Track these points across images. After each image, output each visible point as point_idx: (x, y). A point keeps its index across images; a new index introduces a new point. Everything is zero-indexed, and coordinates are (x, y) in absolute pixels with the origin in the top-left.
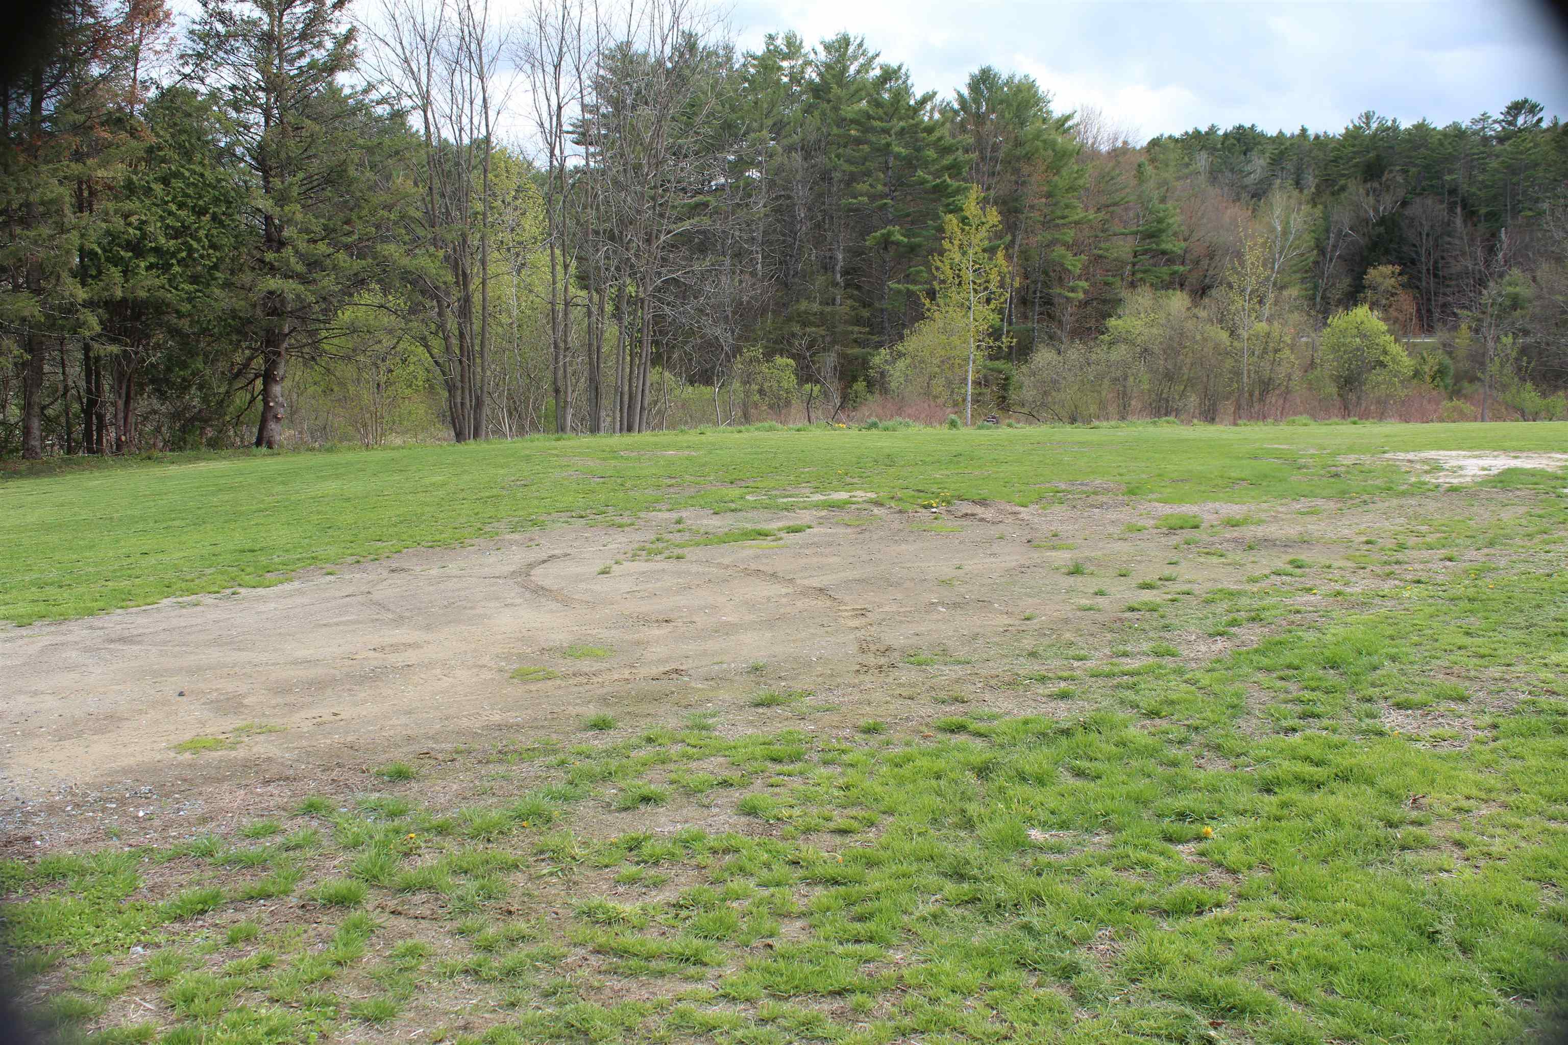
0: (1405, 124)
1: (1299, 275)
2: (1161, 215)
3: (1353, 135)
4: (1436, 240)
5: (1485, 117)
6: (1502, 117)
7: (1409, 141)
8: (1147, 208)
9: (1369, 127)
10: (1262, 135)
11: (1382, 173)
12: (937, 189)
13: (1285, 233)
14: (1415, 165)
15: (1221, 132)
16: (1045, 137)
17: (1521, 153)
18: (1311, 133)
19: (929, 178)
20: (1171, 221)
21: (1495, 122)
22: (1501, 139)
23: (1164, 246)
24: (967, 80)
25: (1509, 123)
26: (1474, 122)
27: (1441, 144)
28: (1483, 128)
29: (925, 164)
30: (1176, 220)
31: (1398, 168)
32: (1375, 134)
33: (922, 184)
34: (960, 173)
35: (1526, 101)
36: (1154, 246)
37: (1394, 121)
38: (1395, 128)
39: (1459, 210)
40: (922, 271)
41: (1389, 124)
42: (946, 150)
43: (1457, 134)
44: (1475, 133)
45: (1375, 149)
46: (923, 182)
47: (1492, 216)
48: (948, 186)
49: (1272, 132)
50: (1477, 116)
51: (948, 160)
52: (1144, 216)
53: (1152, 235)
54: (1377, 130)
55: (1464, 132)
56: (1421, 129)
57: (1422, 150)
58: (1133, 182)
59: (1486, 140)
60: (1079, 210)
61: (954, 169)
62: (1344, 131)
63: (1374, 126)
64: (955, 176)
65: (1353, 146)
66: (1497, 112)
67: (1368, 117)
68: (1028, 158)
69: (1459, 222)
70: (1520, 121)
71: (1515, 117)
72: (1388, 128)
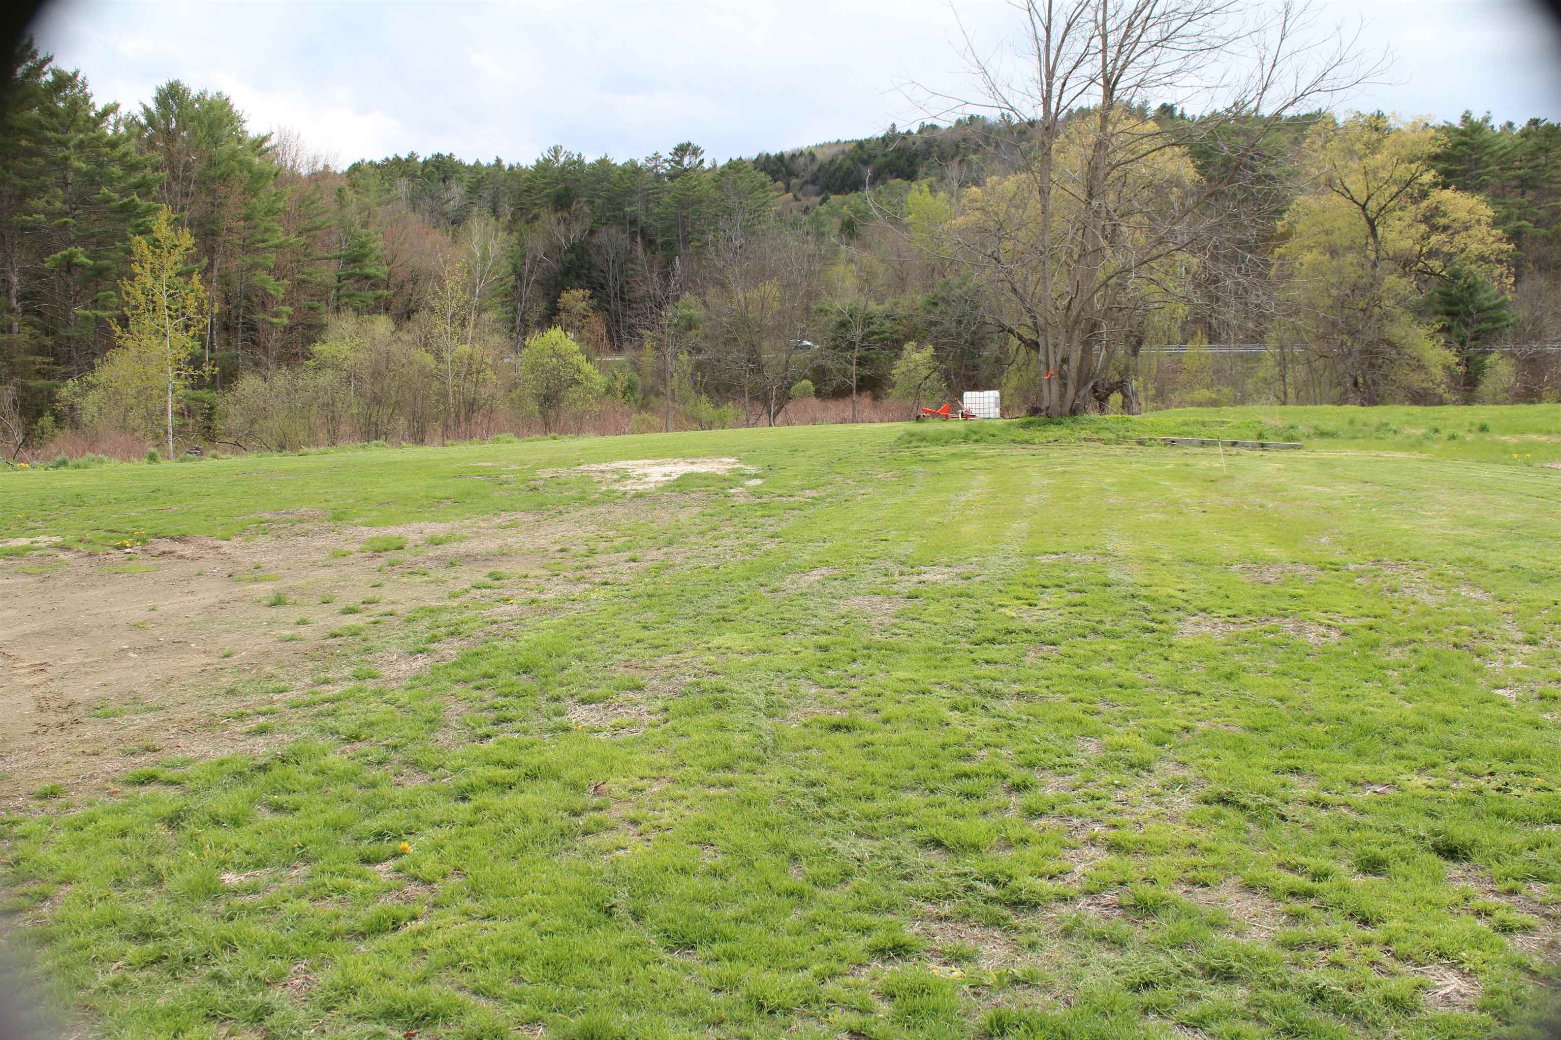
0: (590, 159)
1: (498, 300)
2: (364, 239)
3: (543, 167)
4: (621, 266)
5: (656, 157)
6: (670, 157)
7: (593, 175)
8: (349, 233)
9: (558, 161)
10: (460, 164)
11: (571, 204)
12: (123, 208)
13: (484, 258)
14: (600, 197)
15: (420, 160)
16: (241, 157)
17: (688, 190)
18: (506, 164)
19: (116, 196)
20: (373, 245)
21: (665, 161)
22: (672, 178)
23: (367, 271)
24: (154, 94)
25: (678, 163)
26: (648, 160)
27: (622, 179)
28: (656, 166)
29: (110, 181)
30: (378, 245)
31: (585, 199)
32: (563, 168)
33: (107, 202)
34: (149, 193)
35: (689, 144)
36: (358, 270)
37: (580, 156)
38: (580, 162)
39: (639, 239)
40: (112, 296)
41: (575, 158)
42: (133, 167)
43: (633, 170)
44: (650, 170)
45: (564, 180)
46: (108, 200)
47: (668, 245)
48: (137, 206)
49: (469, 161)
50: (651, 155)
51: (135, 178)
52: (346, 241)
53: (354, 260)
54: (565, 163)
55: (640, 169)
56: (603, 163)
57: (605, 184)
58: (334, 207)
59: (658, 177)
60: (280, 234)
61: (143, 187)
62: (535, 163)
63: (562, 159)
64: (145, 195)
65: (544, 177)
66: (666, 153)
67: (556, 151)
68: (224, 178)
69: (640, 250)
70: (686, 161)
71: (682, 157)
72: (575, 162)
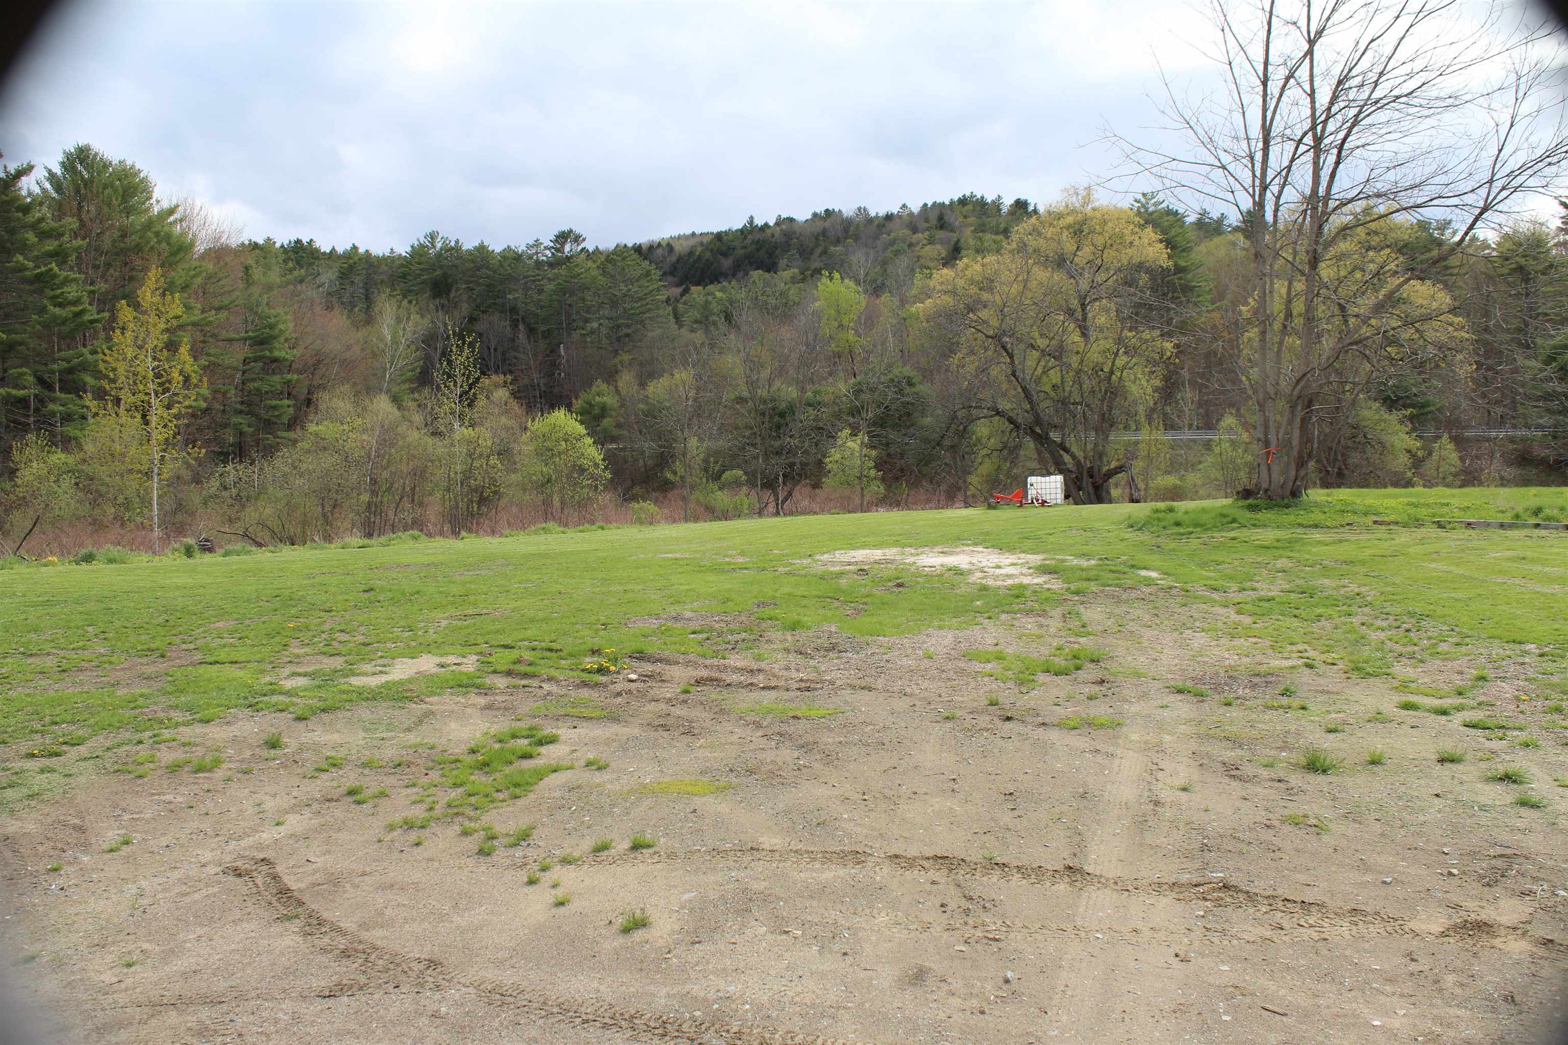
0: (468, 245)
1: (407, 386)
2: (272, 320)
3: (418, 252)
4: (503, 354)
5: (537, 244)
6: (552, 244)
7: (473, 261)
8: (256, 313)
9: (434, 247)
10: (317, 250)
11: (449, 291)
12: (39, 278)
13: (395, 342)
14: (479, 284)
15: (278, 245)
16: (158, 228)
17: (574, 277)
18: (362, 250)
19: (31, 265)
20: (282, 327)
21: (546, 248)
22: (551, 265)
23: (277, 354)
24: (60, 157)
25: (557, 250)
26: (529, 247)
27: (501, 266)
28: (537, 253)
29: (24, 248)
30: (288, 326)
31: (464, 286)
32: (439, 255)
33: (21, 271)
34: (64, 262)
35: (571, 231)
36: (267, 353)
37: (457, 242)
38: (457, 248)
39: (521, 327)
40: (26, 374)
41: (453, 244)
42: (44, 235)
43: (512, 258)
44: (530, 257)
45: (441, 267)
46: (23, 269)
47: (547, 335)
48: (55, 276)
49: (326, 248)
50: (531, 242)
51: (51, 245)
52: (252, 322)
53: (262, 342)
54: (441, 249)
55: (521, 256)
56: (482, 249)
57: (484, 270)
58: (241, 285)
59: (539, 264)
60: (196, 312)
61: (60, 255)
62: (409, 249)
63: (439, 245)
64: (62, 264)
65: (419, 263)
66: (547, 241)
67: (433, 236)
68: (138, 248)
69: (522, 337)
70: (567, 248)
71: (563, 245)
72: (452, 249)
